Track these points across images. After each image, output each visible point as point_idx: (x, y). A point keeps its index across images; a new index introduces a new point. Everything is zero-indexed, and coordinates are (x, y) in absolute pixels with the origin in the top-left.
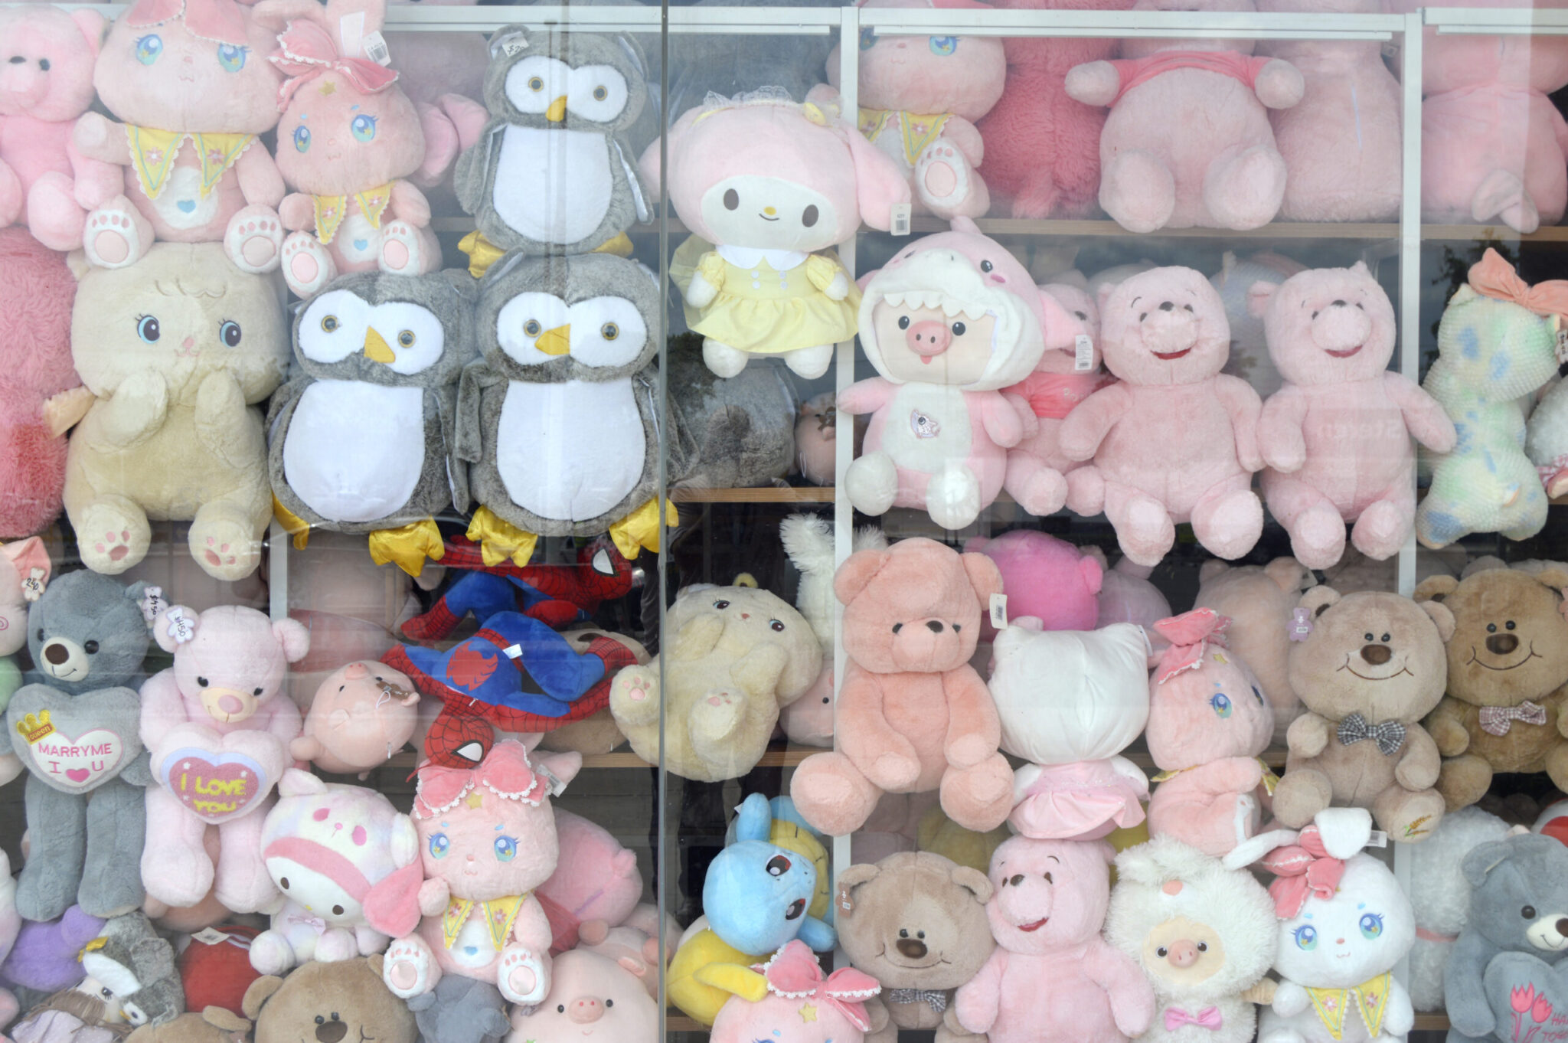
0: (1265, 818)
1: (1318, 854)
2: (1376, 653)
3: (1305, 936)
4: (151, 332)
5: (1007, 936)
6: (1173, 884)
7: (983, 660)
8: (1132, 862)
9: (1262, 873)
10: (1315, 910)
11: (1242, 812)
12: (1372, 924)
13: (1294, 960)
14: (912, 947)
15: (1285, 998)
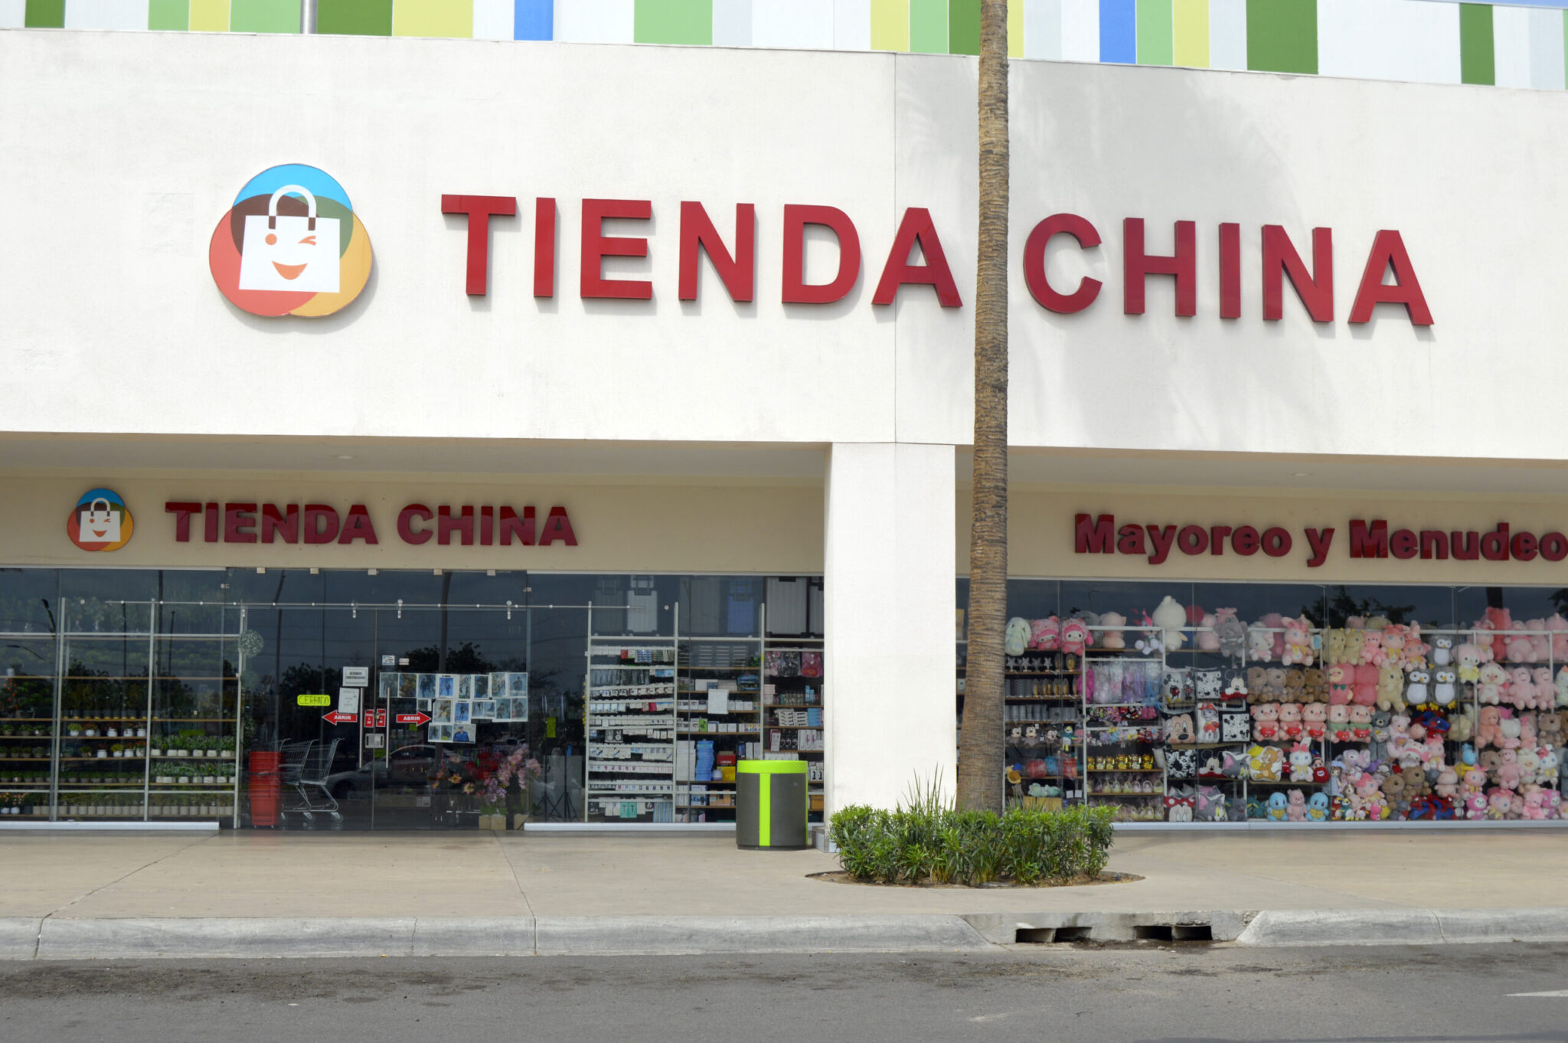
0: (1538, 746)
1: (1545, 749)
2: (1552, 722)
3: (1544, 762)
4: (1392, 677)
5: (1504, 762)
6: (1526, 754)
7: (1498, 723)
8: (1521, 752)
9: (1538, 753)
10: (1546, 758)
11: (1535, 745)
12: (1553, 760)
13: (1543, 766)
14: (1493, 763)
15: (1541, 771)
